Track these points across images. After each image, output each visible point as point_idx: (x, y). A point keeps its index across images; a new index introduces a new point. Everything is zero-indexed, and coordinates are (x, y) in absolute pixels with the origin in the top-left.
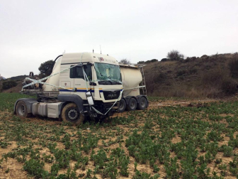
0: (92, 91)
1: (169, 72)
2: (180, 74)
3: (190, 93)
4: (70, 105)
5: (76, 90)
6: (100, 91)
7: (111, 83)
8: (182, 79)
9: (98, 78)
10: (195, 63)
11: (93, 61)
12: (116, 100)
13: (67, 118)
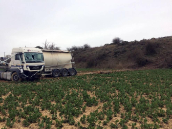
0: (22, 66)
1: (110, 52)
2: (116, 53)
3: (118, 66)
4: (15, 73)
5: (17, 66)
6: (27, 66)
7: (34, 62)
8: (116, 57)
9: (26, 60)
10: (127, 46)
11: (23, 52)
12: (39, 70)
13: (14, 79)
